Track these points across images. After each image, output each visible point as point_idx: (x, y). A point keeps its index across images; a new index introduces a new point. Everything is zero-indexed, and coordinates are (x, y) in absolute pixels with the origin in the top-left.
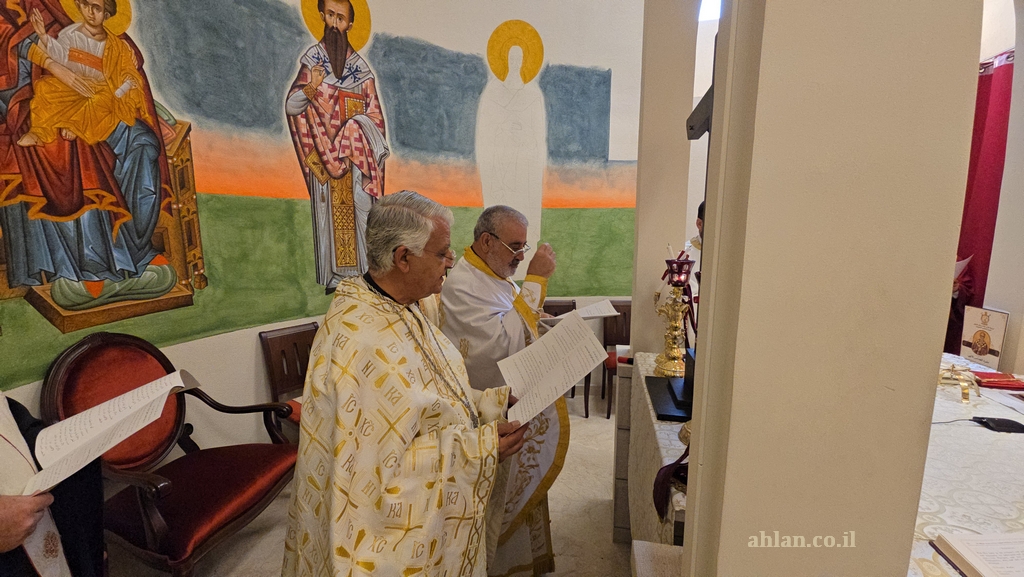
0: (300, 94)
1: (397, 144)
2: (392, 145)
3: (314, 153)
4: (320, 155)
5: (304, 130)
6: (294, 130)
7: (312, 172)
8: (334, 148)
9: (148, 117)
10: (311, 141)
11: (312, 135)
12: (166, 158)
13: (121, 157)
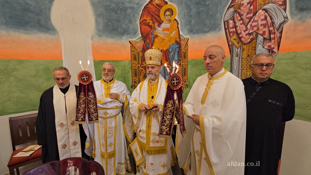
0: (232, 10)
3: (235, 35)
6: (227, 27)
7: (233, 44)
8: (247, 29)
9: (178, 40)
10: (234, 30)
11: (235, 27)
12: (181, 50)
13: (170, 52)
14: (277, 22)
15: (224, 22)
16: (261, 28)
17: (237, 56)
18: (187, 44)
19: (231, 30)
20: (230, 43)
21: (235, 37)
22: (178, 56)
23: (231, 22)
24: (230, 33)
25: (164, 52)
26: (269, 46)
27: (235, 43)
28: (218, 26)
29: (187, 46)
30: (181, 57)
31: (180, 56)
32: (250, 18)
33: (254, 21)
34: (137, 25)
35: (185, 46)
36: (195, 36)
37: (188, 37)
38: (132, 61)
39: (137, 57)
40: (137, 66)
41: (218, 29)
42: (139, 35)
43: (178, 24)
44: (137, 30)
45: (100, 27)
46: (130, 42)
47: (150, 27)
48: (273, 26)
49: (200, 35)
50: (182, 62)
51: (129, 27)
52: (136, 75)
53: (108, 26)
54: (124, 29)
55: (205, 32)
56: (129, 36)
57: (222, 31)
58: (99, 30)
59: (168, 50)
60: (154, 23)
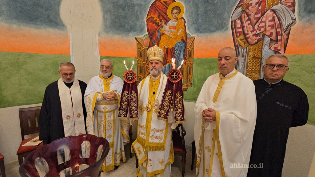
0: (240, 9)
3: (242, 35)
6: (234, 27)
7: (239, 44)
8: (254, 30)
9: (184, 38)
10: (241, 30)
11: (242, 27)
12: (187, 48)
13: (176, 51)
14: (285, 23)
15: (232, 22)
16: (268, 29)
17: (243, 56)
18: (193, 42)
19: (238, 30)
20: (237, 44)
21: (242, 37)
22: (183, 55)
23: (239, 22)
24: (237, 33)
25: (170, 50)
26: (276, 48)
27: (242, 43)
28: (225, 26)
29: (193, 45)
30: (186, 56)
31: (185, 54)
32: (258, 19)
33: (262, 22)
34: (144, 22)
35: (191, 45)
36: (202, 35)
37: (195, 35)
38: (138, 58)
39: (143, 54)
40: (142, 63)
41: (225, 28)
42: (145, 32)
43: (185, 22)
44: (144, 28)
45: (108, 23)
46: (136, 39)
47: (157, 24)
48: (280, 27)
49: (207, 34)
50: (187, 60)
51: (136, 24)
52: (141, 72)
53: (115, 22)
54: (130, 26)
55: (212, 31)
56: (135, 33)
57: (229, 31)
58: (106, 27)
59: (174, 48)
60: (161, 21)
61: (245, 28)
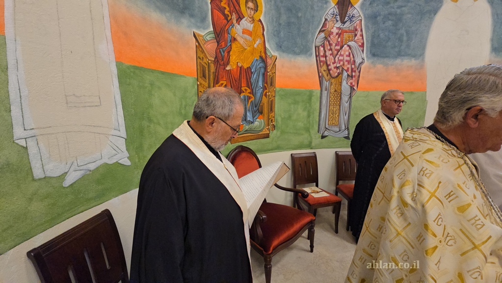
0: (323, 35)
1: (370, 56)
2: (367, 56)
3: (325, 65)
4: (328, 66)
5: (322, 54)
6: (317, 54)
7: (323, 76)
8: (335, 62)
9: (263, 55)
11: (325, 56)
12: (267, 72)
13: (253, 73)
14: (358, 61)
15: (316, 47)
16: (346, 63)
17: (326, 90)
19: (322, 59)
20: (321, 74)
21: (325, 68)
22: (263, 82)
23: (322, 49)
26: (351, 83)
27: (325, 74)
28: (309, 50)
29: (274, 68)
30: (266, 83)
31: (265, 80)
32: (338, 51)
33: (341, 55)
37: (276, 54)
41: (309, 53)
43: (264, 29)
48: (354, 64)
59: (249, 68)
61: (328, 58)
